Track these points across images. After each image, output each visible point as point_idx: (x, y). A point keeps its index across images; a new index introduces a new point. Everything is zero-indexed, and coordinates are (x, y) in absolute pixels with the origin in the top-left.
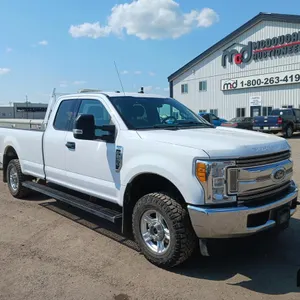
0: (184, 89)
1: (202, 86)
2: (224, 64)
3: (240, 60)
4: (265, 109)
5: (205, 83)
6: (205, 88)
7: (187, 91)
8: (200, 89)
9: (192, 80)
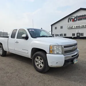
0: (56, 28)
1: (61, 27)
2: (68, 22)
3: (74, 20)
4: (81, 34)
5: (62, 27)
6: (62, 28)
7: (57, 29)
8: (61, 28)
9: (58, 26)
